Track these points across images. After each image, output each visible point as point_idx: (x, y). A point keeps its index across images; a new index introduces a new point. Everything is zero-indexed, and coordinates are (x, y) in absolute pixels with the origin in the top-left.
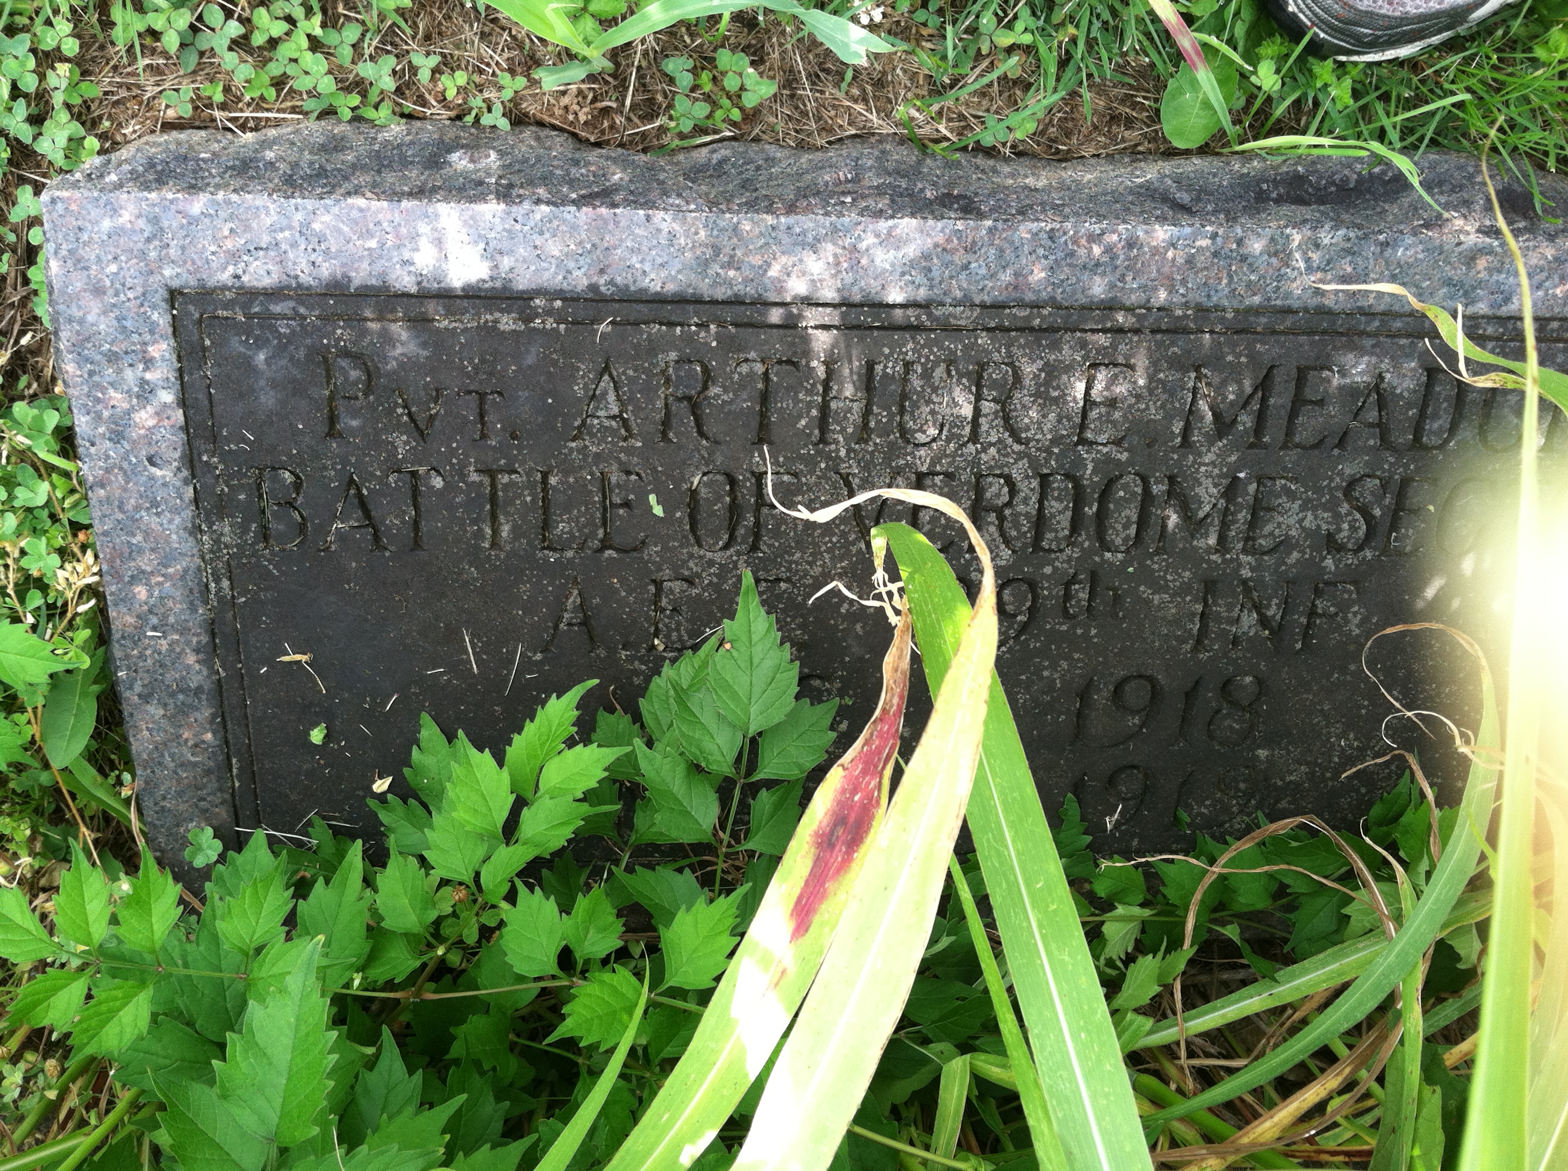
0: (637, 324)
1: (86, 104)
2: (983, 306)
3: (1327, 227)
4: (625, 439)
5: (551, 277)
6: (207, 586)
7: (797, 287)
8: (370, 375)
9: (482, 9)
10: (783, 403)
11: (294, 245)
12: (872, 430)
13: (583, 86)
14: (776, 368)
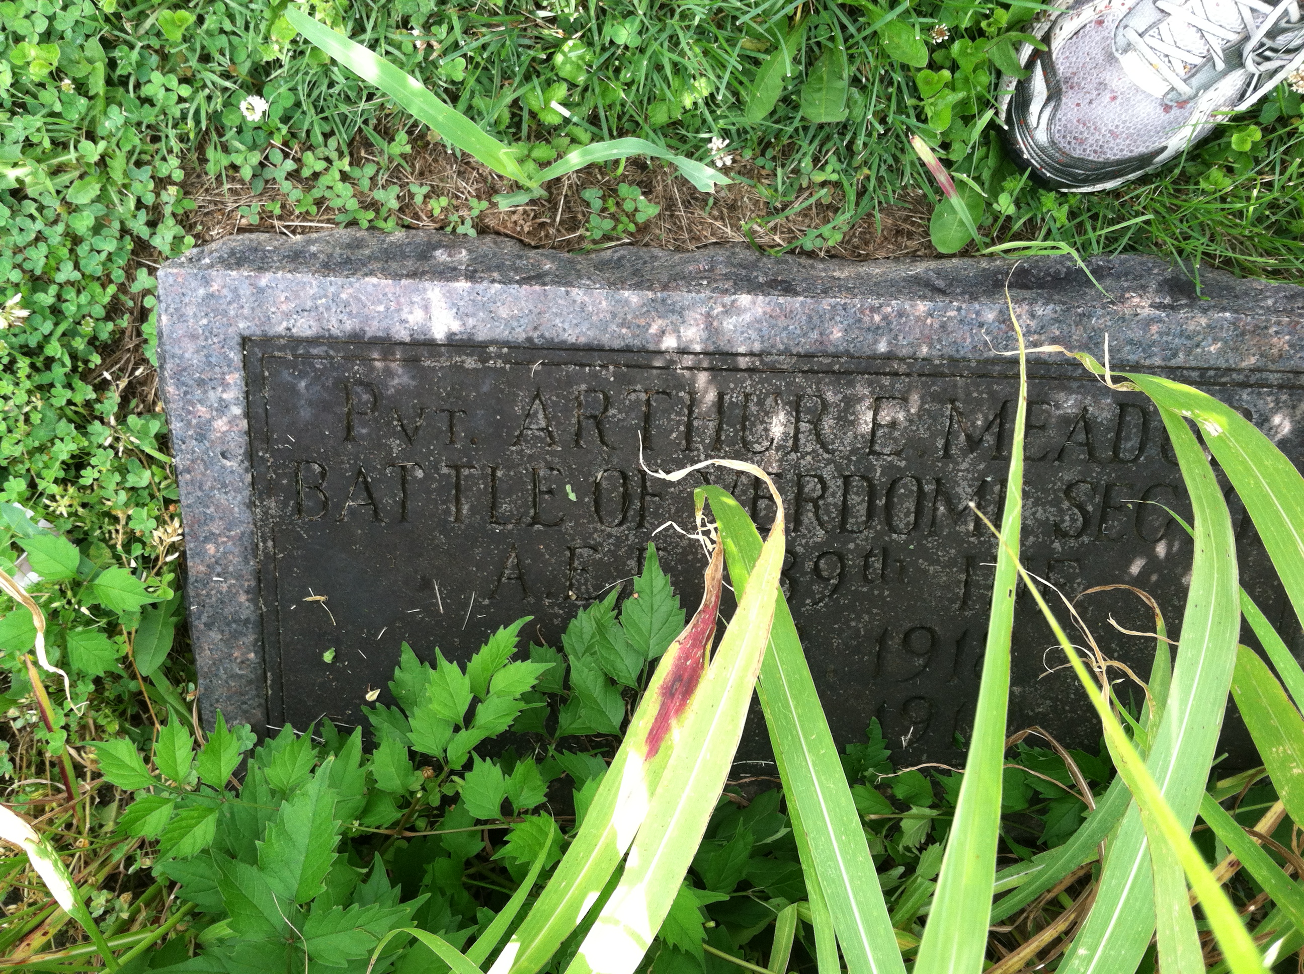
0: (559, 364)
1: (186, 214)
2: (799, 355)
3: (1040, 303)
4: (550, 445)
5: (501, 332)
6: (257, 545)
7: (669, 343)
8: (376, 398)
9: (459, 154)
10: (661, 421)
11: (328, 309)
12: (723, 442)
13: (527, 208)
14: (655, 396)
